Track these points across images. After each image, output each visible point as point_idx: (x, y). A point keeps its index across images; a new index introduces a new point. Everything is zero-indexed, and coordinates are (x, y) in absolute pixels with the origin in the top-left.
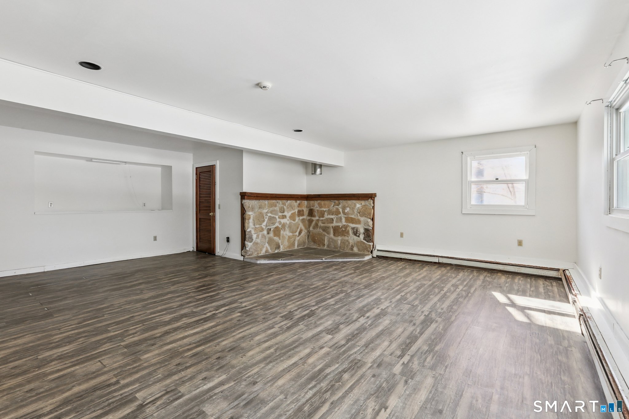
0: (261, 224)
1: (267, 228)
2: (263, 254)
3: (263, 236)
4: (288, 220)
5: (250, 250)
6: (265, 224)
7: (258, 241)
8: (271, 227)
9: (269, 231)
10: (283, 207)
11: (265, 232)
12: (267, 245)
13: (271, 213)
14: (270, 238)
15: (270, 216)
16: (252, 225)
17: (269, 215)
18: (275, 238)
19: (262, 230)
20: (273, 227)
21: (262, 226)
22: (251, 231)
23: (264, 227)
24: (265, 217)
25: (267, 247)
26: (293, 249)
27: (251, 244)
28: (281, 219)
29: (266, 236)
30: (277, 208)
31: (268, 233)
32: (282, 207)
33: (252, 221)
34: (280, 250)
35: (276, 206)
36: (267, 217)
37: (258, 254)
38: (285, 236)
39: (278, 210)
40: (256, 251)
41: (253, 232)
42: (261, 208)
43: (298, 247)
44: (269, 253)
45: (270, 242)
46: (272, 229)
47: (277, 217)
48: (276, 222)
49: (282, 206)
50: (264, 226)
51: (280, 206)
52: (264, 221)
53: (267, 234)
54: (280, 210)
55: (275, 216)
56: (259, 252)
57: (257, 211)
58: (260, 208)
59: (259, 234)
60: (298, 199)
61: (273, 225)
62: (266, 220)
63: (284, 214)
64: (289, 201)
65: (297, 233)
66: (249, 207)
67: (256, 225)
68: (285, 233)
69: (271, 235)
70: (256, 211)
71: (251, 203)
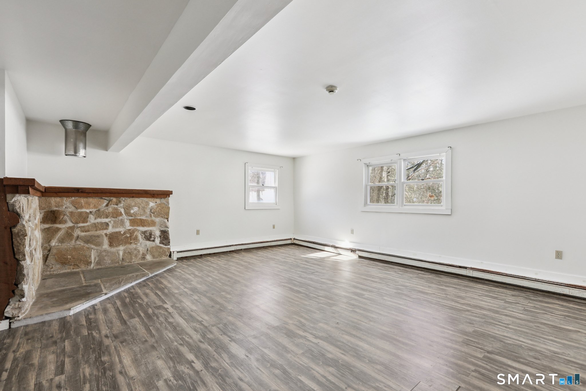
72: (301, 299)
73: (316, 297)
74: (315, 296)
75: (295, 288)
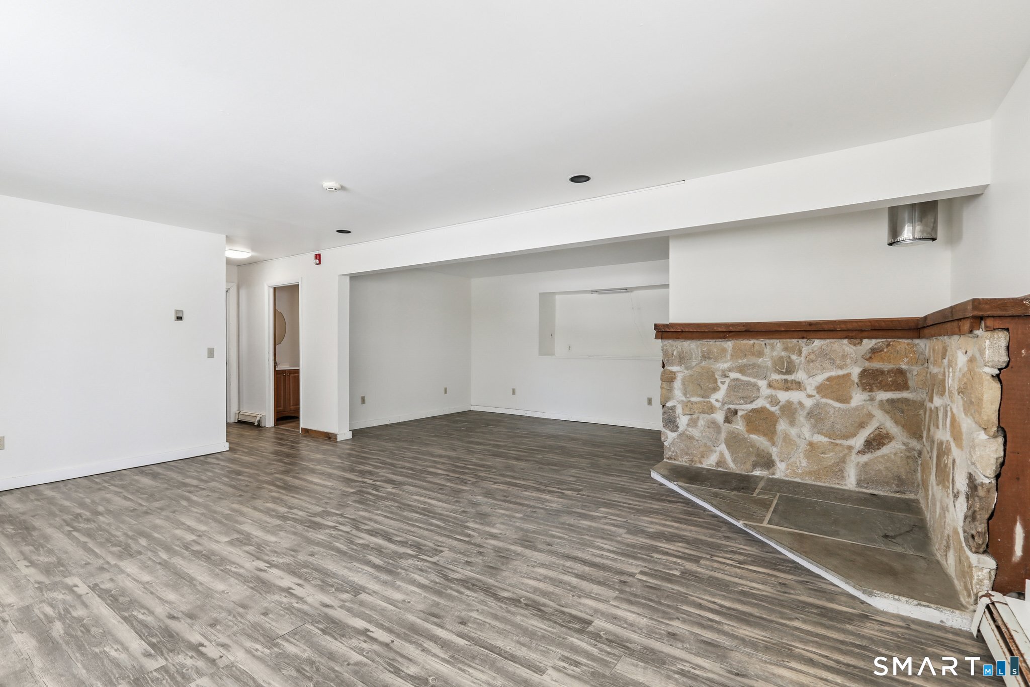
0: (708, 397)
1: (726, 408)
2: (707, 465)
3: (714, 424)
4: (809, 396)
5: (670, 449)
6: (720, 395)
7: (695, 432)
8: (737, 407)
9: (731, 415)
10: (789, 357)
11: (719, 417)
12: (723, 447)
13: (742, 370)
14: (733, 432)
15: (737, 380)
16: (681, 395)
17: (734, 375)
18: (752, 436)
19: (711, 409)
20: (744, 408)
21: (713, 401)
22: (675, 406)
23: (718, 405)
24: (719, 381)
25: (722, 454)
26: (833, 486)
27: (675, 435)
28: (780, 389)
29: (721, 426)
30: (766, 361)
31: (728, 420)
32: (782, 357)
33: (681, 387)
34: (774, 474)
35: (760, 354)
36: (727, 381)
37: (692, 461)
38: (798, 441)
39: (769, 364)
40: (687, 454)
41: (679, 411)
42: (709, 358)
43: (859, 483)
44: (726, 469)
45: (734, 441)
46: (740, 413)
47: (762, 384)
48: (758, 397)
49: (783, 354)
50: (717, 400)
51: (775, 354)
52: (716, 389)
53: (725, 422)
54: (775, 364)
55: (753, 380)
56: (696, 459)
57: (697, 365)
58: (706, 357)
59: (698, 418)
60: (865, 334)
61: (746, 403)
62: (723, 389)
63: (789, 377)
64: (817, 343)
65: (858, 442)
66: (673, 354)
67: (692, 396)
68: (793, 432)
69: (739, 426)
70: (694, 364)
71: (679, 347)
72: (370, 520)
73: (341, 524)
74: (342, 527)
75: (379, 541)
